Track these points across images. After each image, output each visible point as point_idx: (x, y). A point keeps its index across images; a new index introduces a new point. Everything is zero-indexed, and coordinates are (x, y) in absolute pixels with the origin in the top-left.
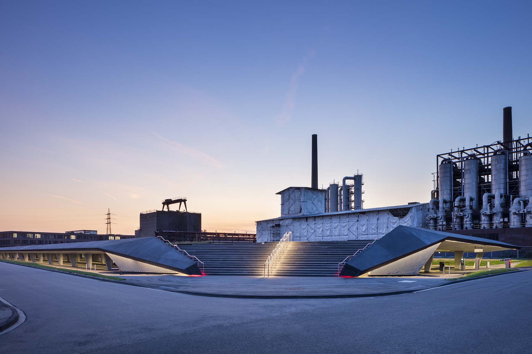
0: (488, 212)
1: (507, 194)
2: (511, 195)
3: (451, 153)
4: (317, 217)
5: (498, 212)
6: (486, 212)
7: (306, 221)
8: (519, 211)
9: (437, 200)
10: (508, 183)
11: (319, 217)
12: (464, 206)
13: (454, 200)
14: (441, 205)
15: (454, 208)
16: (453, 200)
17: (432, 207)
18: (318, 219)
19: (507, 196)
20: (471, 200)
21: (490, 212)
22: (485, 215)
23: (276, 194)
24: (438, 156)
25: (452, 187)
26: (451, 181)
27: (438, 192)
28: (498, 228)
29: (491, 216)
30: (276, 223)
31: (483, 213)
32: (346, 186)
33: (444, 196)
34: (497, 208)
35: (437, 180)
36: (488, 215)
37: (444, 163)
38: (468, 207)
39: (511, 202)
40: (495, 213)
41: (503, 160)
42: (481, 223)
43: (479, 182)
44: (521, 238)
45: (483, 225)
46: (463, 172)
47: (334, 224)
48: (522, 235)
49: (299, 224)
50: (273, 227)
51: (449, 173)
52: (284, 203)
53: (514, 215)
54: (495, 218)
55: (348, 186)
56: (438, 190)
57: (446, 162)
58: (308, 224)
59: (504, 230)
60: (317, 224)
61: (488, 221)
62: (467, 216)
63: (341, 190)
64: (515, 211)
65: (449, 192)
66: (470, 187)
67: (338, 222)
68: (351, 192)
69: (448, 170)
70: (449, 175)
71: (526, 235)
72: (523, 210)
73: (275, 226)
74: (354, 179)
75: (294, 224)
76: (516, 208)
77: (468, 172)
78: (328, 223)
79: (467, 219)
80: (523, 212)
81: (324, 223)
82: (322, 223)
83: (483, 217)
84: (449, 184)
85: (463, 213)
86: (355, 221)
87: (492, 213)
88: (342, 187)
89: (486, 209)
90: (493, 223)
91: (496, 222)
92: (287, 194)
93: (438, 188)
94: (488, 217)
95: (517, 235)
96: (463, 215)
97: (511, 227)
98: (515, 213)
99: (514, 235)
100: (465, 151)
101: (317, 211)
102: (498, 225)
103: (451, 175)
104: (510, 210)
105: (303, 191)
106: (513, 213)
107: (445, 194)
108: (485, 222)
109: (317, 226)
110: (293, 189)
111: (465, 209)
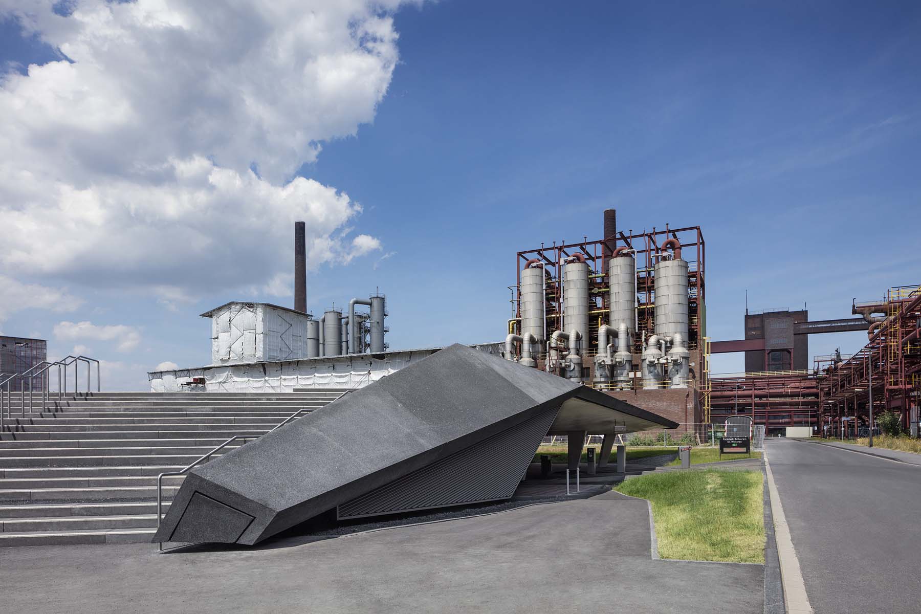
0: (608, 361)
1: (635, 330)
2: (643, 331)
3: (541, 250)
4: (285, 365)
5: (625, 361)
6: (605, 359)
7: (264, 373)
8: (658, 360)
9: (518, 336)
10: (636, 310)
11: (289, 363)
12: (568, 349)
13: (548, 338)
14: (526, 346)
15: (549, 352)
16: (545, 339)
17: (510, 350)
18: (289, 368)
19: (636, 332)
20: (578, 338)
21: (612, 361)
22: (602, 366)
23: (203, 315)
24: (520, 254)
25: (545, 313)
26: (543, 303)
27: (519, 322)
28: (623, 389)
29: (613, 368)
30: (196, 377)
31: (599, 361)
32: (355, 317)
33: (531, 329)
34: (623, 354)
35: (518, 301)
36: (607, 365)
37: (530, 267)
38: (573, 351)
39: (644, 344)
40: (620, 362)
41: (628, 266)
42: (595, 380)
43: (590, 306)
44: (664, 408)
45: (600, 385)
46: (563, 287)
47: (321, 379)
48: (665, 403)
49: (247, 379)
50: (188, 384)
51: (539, 286)
52: (221, 336)
53: (649, 367)
54: (619, 371)
55: (360, 316)
56: (520, 319)
57: (533, 265)
58: (267, 378)
59: (636, 394)
60: (285, 379)
61: (606, 377)
62: (572, 367)
63: (347, 323)
64: (653, 360)
65: (538, 322)
66: (575, 314)
67: (330, 375)
68: (365, 327)
69: (538, 280)
70: (539, 290)
71: (672, 403)
72: (666, 357)
73: (192, 383)
74: (371, 304)
75: (235, 379)
76: (654, 353)
77: (572, 285)
78: (308, 378)
79: (572, 374)
80: (665, 361)
81: (299, 377)
82: (295, 377)
83: (597, 370)
84: (539, 307)
85: (566, 362)
86: (364, 375)
87: (614, 362)
88: (348, 318)
89: (603, 355)
90: (616, 380)
91: (622, 378)
92: (225, 316)
93: (519, 315)
94: (607, 370)
95: (658, 403)
96: (566, 366)
97: (646, 388)
98: (652, 364)
99: (652, 404)
100: (565, 249)
101: (292, 354)
102: (624, 385)
103: (543, 290)
104: (643, 358)
105: (260, 312)
106: (648, 363)
107: (532, 325)
108: (603, 380)
109: (284, 383)
110: (238, 307)
111: (569, 354)
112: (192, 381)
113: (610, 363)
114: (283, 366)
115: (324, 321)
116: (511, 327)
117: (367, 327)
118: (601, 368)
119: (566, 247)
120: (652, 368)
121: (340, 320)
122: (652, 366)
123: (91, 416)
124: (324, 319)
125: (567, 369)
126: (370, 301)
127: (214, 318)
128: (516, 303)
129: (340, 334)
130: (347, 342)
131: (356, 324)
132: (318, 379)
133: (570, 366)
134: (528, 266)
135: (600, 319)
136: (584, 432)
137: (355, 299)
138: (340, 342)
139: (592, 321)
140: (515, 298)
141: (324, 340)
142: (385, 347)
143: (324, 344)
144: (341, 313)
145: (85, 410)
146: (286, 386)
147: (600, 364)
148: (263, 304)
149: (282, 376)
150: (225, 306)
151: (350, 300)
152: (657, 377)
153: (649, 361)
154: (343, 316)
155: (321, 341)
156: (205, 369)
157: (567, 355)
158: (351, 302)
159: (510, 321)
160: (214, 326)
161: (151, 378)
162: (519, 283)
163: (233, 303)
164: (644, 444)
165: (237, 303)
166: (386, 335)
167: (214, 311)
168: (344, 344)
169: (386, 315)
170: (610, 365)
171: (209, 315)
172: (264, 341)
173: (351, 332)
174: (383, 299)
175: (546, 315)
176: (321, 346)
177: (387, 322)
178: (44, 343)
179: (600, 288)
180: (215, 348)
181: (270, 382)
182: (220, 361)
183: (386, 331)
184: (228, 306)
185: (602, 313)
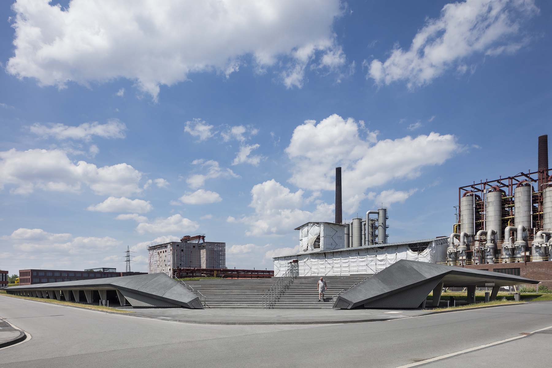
0: (510, 247)
1: (530, 227)
2: (534, 229)
3: (473, 185)
5: (520, 246)
6: (508, 245)
7: (325, 257)
8: (541, 245)
9: (459, 234)
10: (532, 216)
11: (337, 252)
12: (486, 240)
13: (476, 234)
14: (462, 239)
15: (475, 242)
16: (474, 234)
17: (453, 241)
18: (337, 254)
19: (531, 229)
20: (493, 233)
21: (512, 246)
22: (507, 249)
23: (296, 229)
24: (461, 188)
26: (473, 215)
27: (459, 225)
28: (520, 262)
29: (513, 250)
30: (294, 260)
31: (504, 247)
32: (369, 221)
33: (466, 229)
34: (520, 242)
35: (459, 214)
36: (510, 248)
37: (466, 195)
38: (489, 241)
39: (534, 235)
40: (518, 247)
41: (526, 192)
42: (502, 257)
43: (502, 215)
44: (543, 272)
45: (505, 260)
46: (486, 205)
47: (352, 259)
48: (544, 269)
49: (317, 260)
50: (291, 263)
51: (471, 206)
52: (303, 239)
53: (536, 249)
54: (517, 252)
55: (372, 220)
56: (460, 223)
57: (468, 195)
58: (326, 259)
59: (526, 265)
60: (335, 260)
61: (509, 255)
62: (488, 250)
63: (365, 225)
64: (538, 245)
65: (470, 225)
66: (492, 220)
67: (356, 257)
68: (375, 226)
69: (471, 203)
70: (471, 208)
71: (549, 269)
72: (546, 243)
73: (292, 262)
74: (378, 213)
75: (312, 260)
76: (539, 241)
77: (491, 204)
78: (346, 259)
79: (488, 254)
80: (546, 246)
81: (342, 258)
82: (340, 259)
83: (504, 251)
84: (471, 217)
85: (484, 247)
86: (374, 257)
87: (513, 247)
88: (365, 221)
89: (507, 243)
90: (515, 257)
91: (519, 256)
92: (306, 229)
93: (459, 222)
94: (510, 251)
95: (539, 269)
96: (485, 250)
97: (534, 261)
98: (537, 247)
99: (536, 270)
100: (488, 183)
101: (337, 246)
102: (520, 259)
103: (473, 208)
104: (532, 244)
105: (322, 227)
106: (535, 247)
107: (466, 227)
108: (507, 256)
109: (335, 262)
110: (312, 224)
111: (486, 243)
112: (292, 261)
113: (511, 247)
114: (334, 254)
115: (352, 224)
116: (455, 228)
117: (376, 226)
118: (505, 250)
119: (488, 182)
120: (538, 250)
121: (361, 223)
122: (538, 248)
123: (300, 283)
124: (352, 223)
125: (485, 251)
126: (378, 211)
127: (301, 230)
128: (458, 215)
129: (361, 230)
130: (365, 235)
131: (370, 225)
132: (351, 259)
133: (487, 250)
134: (465, 195)
135: (509, 222)
136: (475, 286)
137: (369, 211)
138: (361, 235)
139: (503, 223)
140: (458, 212)
141: (352, 234)
142: (386, 237)
143: (352, 237)
144: (362, 219)
145: (298, 282)
146: (335, 263)
147: (505, 248)
148: (323, 223)
149: (334, 258)
150: (306, 224)
151: (366, 212)
152: (541, 255)
153: (536, 246)
154: (363, 220)
155: (350, 235)
156: (298, 256)
157: (485, 244)
158: (367, 213)
159: (455, 225)
160: (301, 234)
161: (274, 260)
162: (460, 204)
163: (309, 223)
164: (529, 292)
165: (311, 223)
166: (387, 229)
167: (300, 227)
168: (363, 236)
169: (387, 219)
170: (512, 248)
171: (298, 229)
172: (324, 240)
173: (367, 230)
174: (386, 210)
175: (475, 221)
176: (350, 238)
177: (388, 222)
178: (224, 244)
179: (510, 204)
180: (301, 245)
181: (328, 261)
182: (303, 251)
183: (387, 228)
184: (307, 224)
185: (511, 218)
